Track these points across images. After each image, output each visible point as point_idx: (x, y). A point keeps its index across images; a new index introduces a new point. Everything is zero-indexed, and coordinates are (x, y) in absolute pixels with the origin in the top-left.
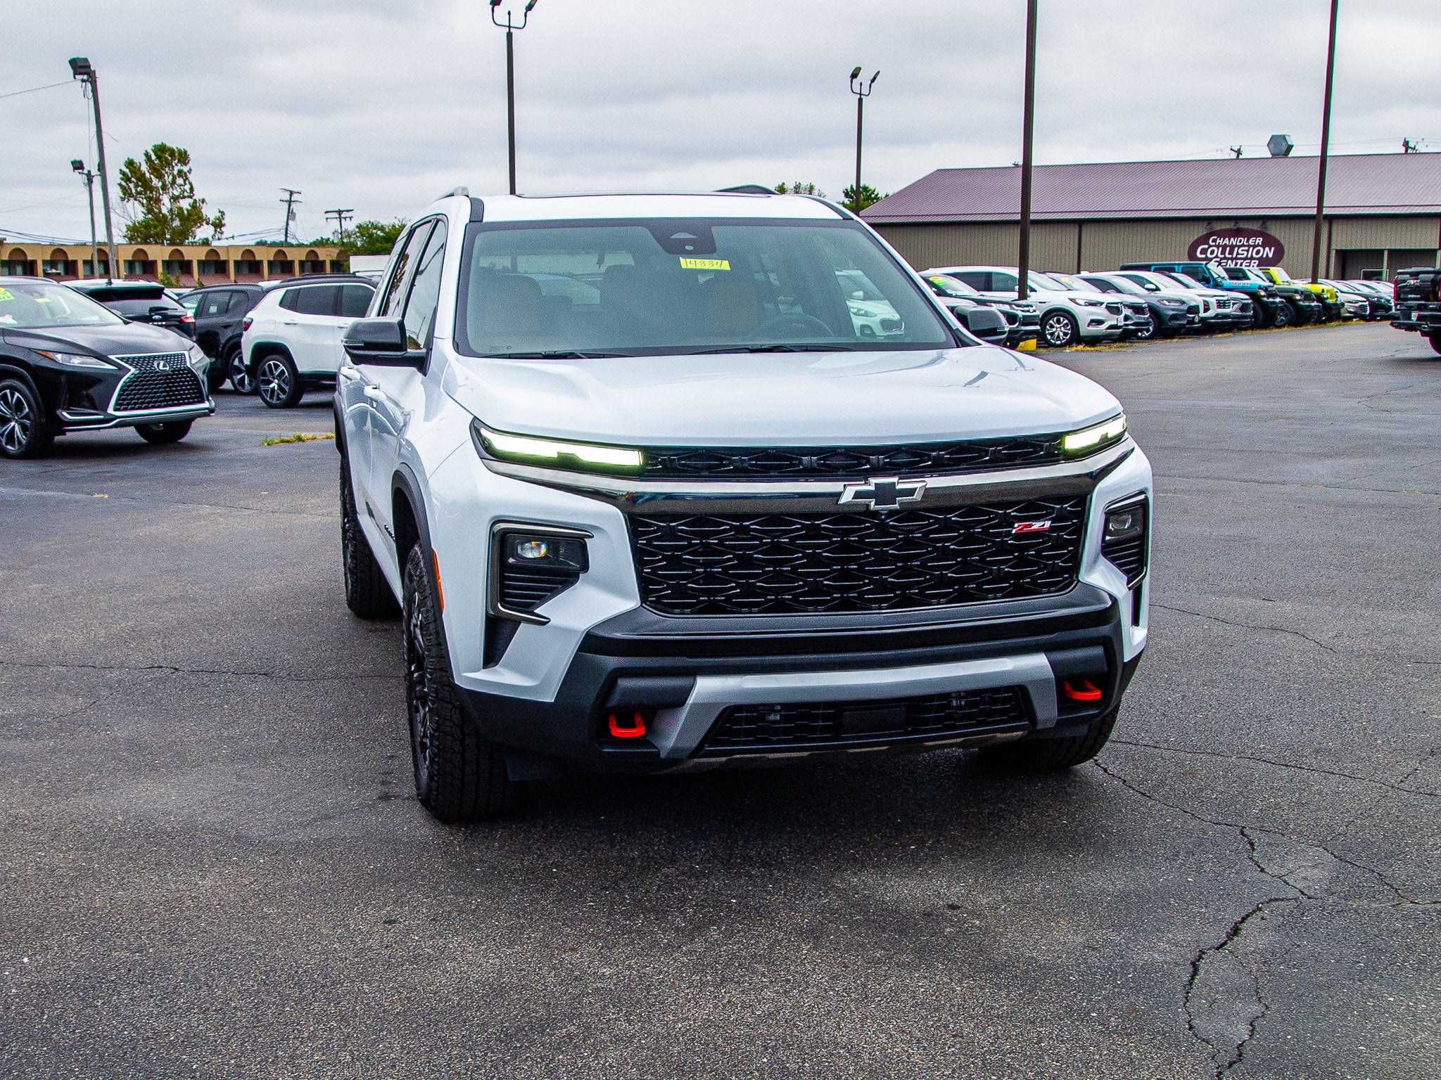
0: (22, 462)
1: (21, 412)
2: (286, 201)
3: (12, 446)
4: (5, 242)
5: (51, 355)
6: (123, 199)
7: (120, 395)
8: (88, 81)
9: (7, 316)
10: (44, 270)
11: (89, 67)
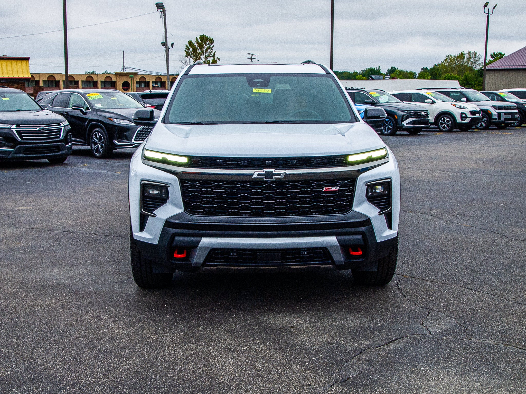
0: (100, 159)
1: (101, 140)
2: (250, 58)
3: (97, 153)
4: (138, 74)
5: (112, 119)
6: (186, 56)
7: (137, 135)
8: (162, 11)
9: (99, 104)
10: (153, 85)
11: (163, 6)
